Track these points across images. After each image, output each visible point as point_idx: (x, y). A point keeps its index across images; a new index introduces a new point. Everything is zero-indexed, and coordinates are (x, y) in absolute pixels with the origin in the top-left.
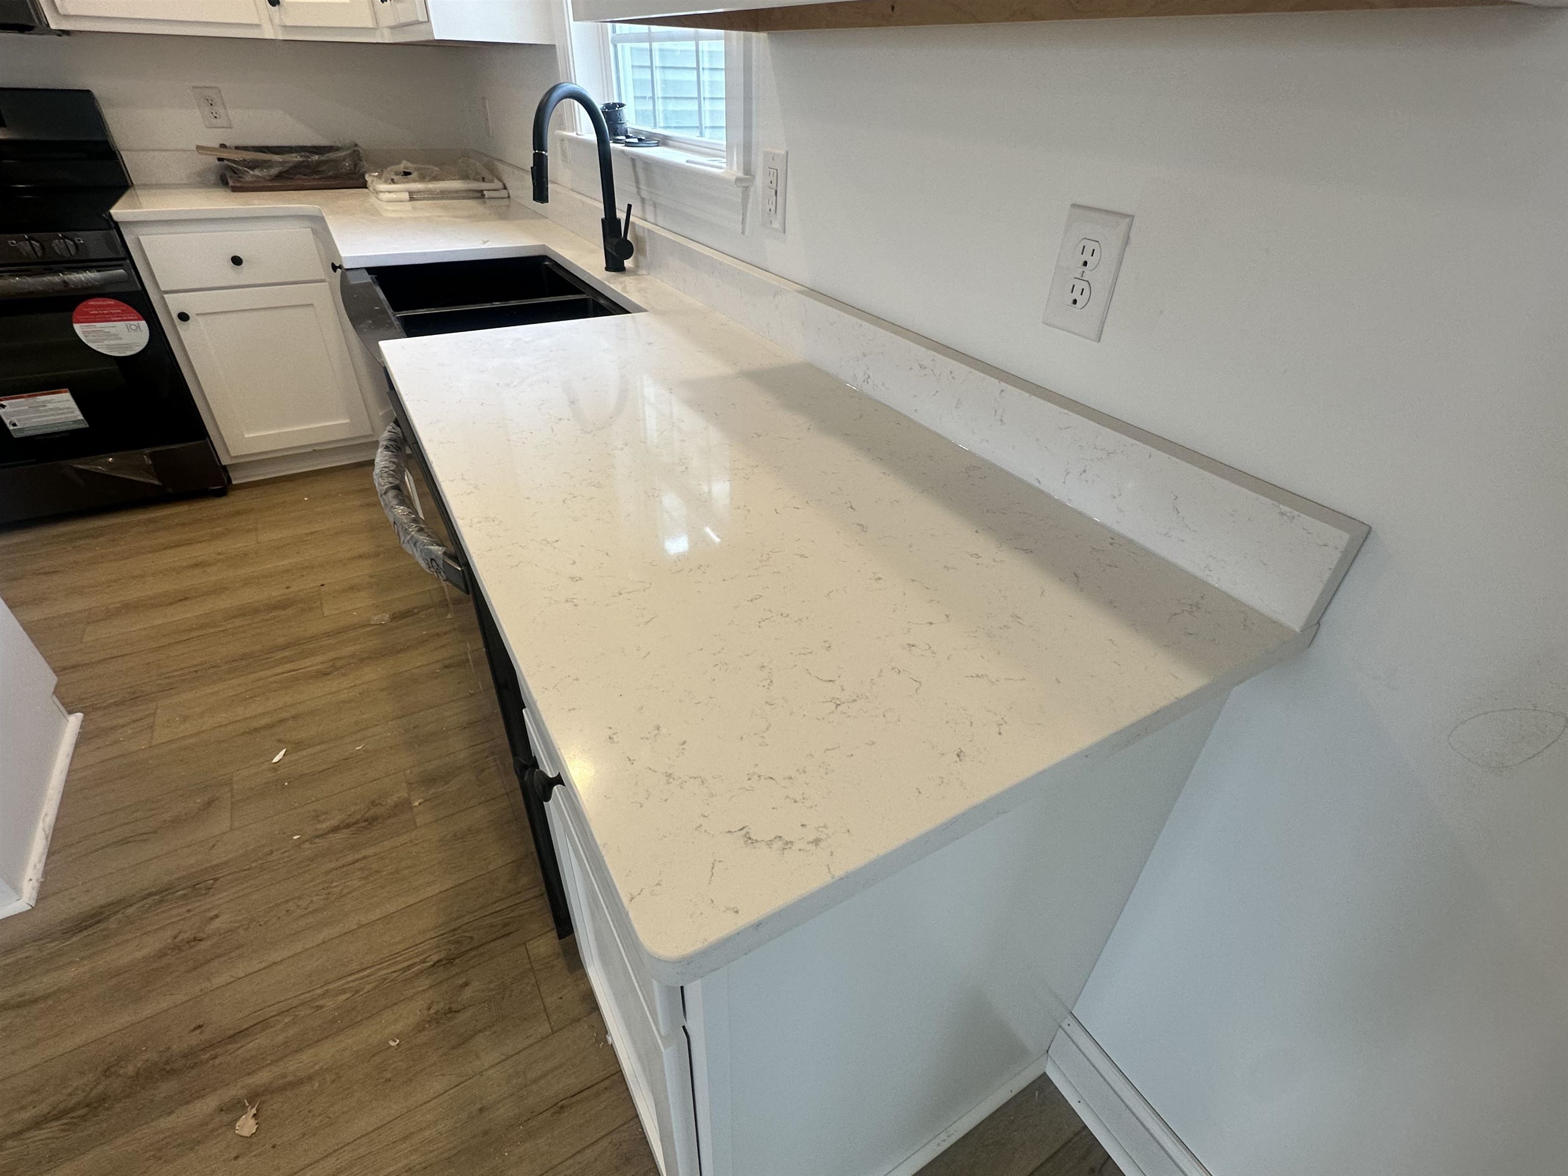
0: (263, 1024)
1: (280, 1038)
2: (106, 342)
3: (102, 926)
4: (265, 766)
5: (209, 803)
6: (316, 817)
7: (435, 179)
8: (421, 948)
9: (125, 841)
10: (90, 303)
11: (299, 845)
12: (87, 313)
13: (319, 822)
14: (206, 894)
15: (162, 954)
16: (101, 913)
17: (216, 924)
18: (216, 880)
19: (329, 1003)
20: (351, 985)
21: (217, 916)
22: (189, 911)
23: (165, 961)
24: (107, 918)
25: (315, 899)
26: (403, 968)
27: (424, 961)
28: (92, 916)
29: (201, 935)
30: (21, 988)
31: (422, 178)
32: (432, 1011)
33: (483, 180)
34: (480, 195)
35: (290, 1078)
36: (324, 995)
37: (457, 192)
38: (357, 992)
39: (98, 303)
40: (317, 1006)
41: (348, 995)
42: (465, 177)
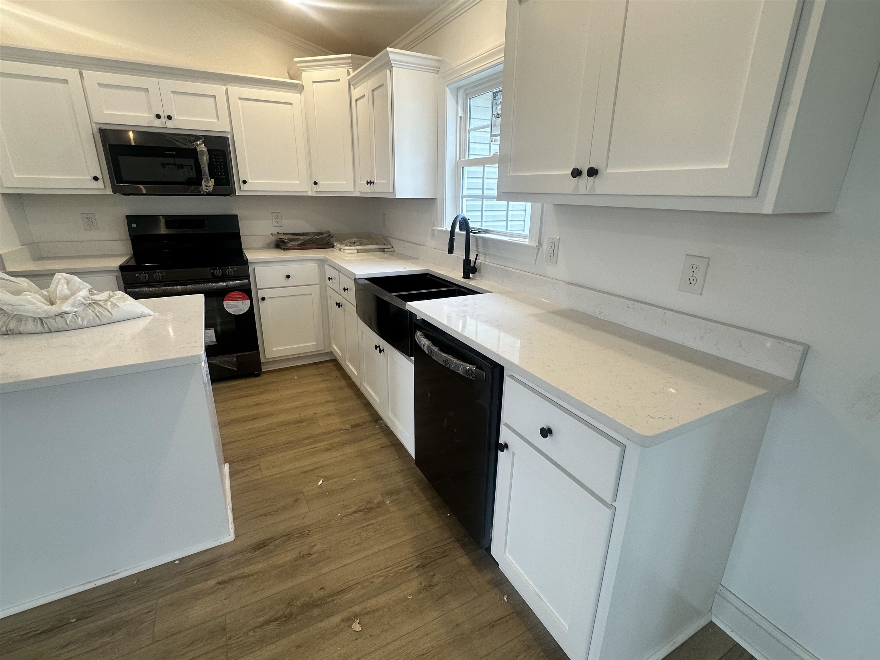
0: (350, 588)
1: (359, 594)
2: (233, 309)
3: (267, 548)
4: (315, 486)
5: (297, 500)
6: (345, 507)
7: (366, 244)
8: (410, 560)
9: (265, 515)
10: (232, 293)
11: (341, 518)
12: (230, 297)
13: (347, 509)
14: (307, 536)
15: (296, 559)
16: (265, 543)
17: (315, 549)
18: (310, 531)
19: (376, 581)
20: (383, 574)
21: (315, 546)
22: (302, 543)
23: (298, 562)
24: (268, 545)
25: (356, 539)
26: (405, 568)
27: (412, 566)
28: (262, 543)
29: (310, 553)
30: (242, 571)
31: (361, 244)
32: (422, 585)
33: (384, 244)
34: (383, 250)
35: (369, 609)
36: (373, 577)
37: (374, 249)
38: (387, 577)
39: (235, 293)
40: (371, 582)
41: (383, 578)
42: (377, 244)
